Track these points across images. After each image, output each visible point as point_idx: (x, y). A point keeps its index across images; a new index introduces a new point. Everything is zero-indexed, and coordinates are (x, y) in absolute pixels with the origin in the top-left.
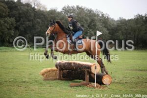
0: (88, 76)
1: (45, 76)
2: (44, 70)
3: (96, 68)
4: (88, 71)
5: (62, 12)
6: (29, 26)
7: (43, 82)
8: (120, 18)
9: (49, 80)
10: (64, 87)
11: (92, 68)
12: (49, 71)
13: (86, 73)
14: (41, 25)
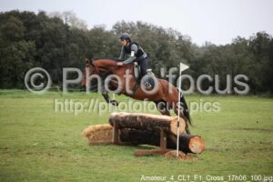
0: (165, 139)
1: (92, 137)
2: (90, 128)
3: (178, 126)
4: (165, 131)
5: (112, 32)
6: (58, 55)
7: (88, 147)
8: (206, 43)
9: (98, 144)
10: (125, 157)
11: (172, 125)
12: (99, 130)
13: (162, 133)
14: (78, 53)
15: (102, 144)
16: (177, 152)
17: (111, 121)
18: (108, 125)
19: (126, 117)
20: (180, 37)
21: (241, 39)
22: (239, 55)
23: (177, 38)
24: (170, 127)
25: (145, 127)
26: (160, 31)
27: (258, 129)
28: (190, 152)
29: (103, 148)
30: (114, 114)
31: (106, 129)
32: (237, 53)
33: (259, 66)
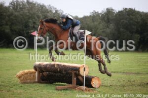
0: (75, 79)
1: (22, 78)
3: (84, 70)
4: (75, 74)
5: (9, 7)
9: (27, 83)
11: (80, 70)
12: (27, 74)
13: (73, 75)
15: (30, 83)
16: (84, 87)
17: (35, 68)
18: (33, 70)
19: (47, 65)
20: (56, 11)
21: (95, 13)
22: (96, 23)
23: (54, 12)
24: (79, 71)
25: (61, 72)
26: (42, 7)
27: (120, 72)
28: (92, 87)
29: (32, 85)
30: (37, 63)
31: (31, 73)
32: (94, 22)
33: (108, 31)
